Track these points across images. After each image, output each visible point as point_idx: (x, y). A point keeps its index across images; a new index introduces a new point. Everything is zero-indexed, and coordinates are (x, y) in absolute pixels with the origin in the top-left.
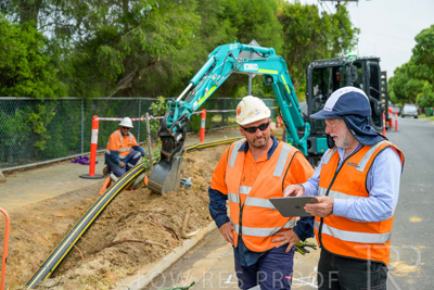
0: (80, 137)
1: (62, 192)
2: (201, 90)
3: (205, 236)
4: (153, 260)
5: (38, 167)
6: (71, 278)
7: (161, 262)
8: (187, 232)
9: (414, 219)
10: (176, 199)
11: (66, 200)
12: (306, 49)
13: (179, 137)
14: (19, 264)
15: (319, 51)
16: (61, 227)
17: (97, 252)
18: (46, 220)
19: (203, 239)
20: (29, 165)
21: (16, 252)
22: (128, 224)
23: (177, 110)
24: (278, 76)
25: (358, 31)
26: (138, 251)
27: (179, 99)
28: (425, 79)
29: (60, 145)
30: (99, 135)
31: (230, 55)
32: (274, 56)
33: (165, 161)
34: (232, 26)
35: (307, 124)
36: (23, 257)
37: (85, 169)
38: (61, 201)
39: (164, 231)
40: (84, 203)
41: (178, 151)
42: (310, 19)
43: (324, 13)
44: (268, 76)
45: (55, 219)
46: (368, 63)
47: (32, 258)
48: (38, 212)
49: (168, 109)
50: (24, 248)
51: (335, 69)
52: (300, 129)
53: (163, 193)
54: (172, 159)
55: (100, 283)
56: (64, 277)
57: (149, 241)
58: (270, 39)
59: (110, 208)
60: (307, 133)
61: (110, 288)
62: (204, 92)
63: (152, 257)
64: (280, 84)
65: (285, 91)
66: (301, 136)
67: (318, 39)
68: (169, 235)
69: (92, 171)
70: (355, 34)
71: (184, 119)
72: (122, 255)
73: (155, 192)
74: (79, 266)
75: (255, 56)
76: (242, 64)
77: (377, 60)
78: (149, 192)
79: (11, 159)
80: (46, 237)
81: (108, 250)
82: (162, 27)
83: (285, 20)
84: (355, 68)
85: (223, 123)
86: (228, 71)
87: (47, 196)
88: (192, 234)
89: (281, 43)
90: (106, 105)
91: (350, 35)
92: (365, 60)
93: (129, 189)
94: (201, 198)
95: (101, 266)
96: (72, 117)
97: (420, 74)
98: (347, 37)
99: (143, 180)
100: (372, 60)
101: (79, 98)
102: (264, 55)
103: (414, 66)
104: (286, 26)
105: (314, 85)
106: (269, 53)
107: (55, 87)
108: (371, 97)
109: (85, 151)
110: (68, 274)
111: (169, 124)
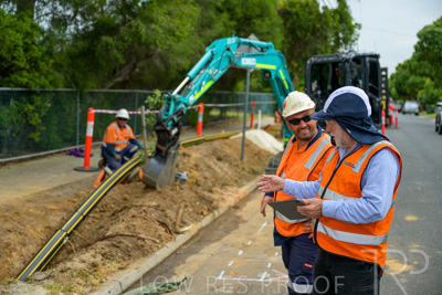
0: (75, 128)
1: (55, 185)
2: (197, 84)
3: (199, 231)
4: (145, 254)
5: (32, 158)
6: (62, 271)
7: (153, 257)
8: (181, 227)
9: (410, 218)
10: (170, 193)
11: (60, 193)
12: (306, 43)
13: (174, 131)
14: (11, 256)
15: (319, 46)
16: (54, 220)
17: (89, 245)
18: (38, 212)
19: (197, 235)
20: (23, 157)
21: (8, 245)
22: (121, 218)
23: (172, 104)
24: (277, 71)
25: (359, 26)
26: (130, 245)
27: (175, 93)
28: (427, 76)
29: (55, 137)
30: (95, 127)
31: (228, 49)
32: (273, 51)
33: (160, 155)
34: (231, 19)
36: (15, 250)
37: (80, 162)
38: (55, 194)
39: (157, 226)
40: (77, 196)
41: (173, 145)
42: (311, 13)
43: (325, 8)
44: (266, 71)
45: (48, 211)
46: (368, 59)
47: (24, 250)
48: (31, 205)
49: (164, 102)
50: (16, 240)
51: (335, 64)
53: (158, 187)
54: (167, 153)
55: (91, 276)
56: (55, 271)
57: (142, 236)
58: (268, 33)
59: (103, 202)
61: (101, 282)
62: (201, 86)
63: (144, 252)
64: (278, 79)
65: (283, 86)
67: (318, 34)
68: (162, 230)
69: (87, 163)
70: (356, 30)
71: (179, 113)
72: (114, 250)
73: (150, 186)
74: (70, 260)
75: (254, 51)
76: (240, 58)
77: (377, 56)
78: (144, 186)
79: (5, 150)
80: (39, 230)
81: (100, 244)
82: (161, 18)
83: (285, 14)
84: (354, 64)
85: (221, 118)
86: (225, 65)
87: (40, 189)
88: (186, 229)
89: (280, 38)
90: (102, 97)
91: (351, 29)
92: (364, 56)
93: (123, 183)
94: (196, 193)
95: (93, 260)
96: (68, 110)
97: (422, 71)
98: (347, 32)
99: (138, 174)
100: (372, 56)
101: (74, 90)
102: (262, 49)
103: (416, 63)
104: (286, 20)
105: (312, 81)
106: (267, 48)
107: (51, 78)
108: (370, 94)
109: (80, 143)
110: (60, 268)
111: (164, 117)
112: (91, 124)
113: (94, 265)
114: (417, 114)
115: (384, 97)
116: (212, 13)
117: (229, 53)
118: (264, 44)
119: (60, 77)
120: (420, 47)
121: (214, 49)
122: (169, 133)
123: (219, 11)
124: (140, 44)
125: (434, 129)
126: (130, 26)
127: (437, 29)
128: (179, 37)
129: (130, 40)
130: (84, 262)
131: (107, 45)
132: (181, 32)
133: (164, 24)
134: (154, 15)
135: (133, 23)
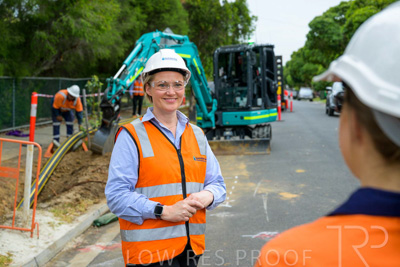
0: (12, 112)
1: (13, 156)
2: (132, 70)
6: (56, 204)
9: (299, 171)
12: (209, 34)
13: (117, 108)
15: (221, 37)
22: (83, 173)
23: (114, 86)
24: (191, 60)
25: (256, 18)
27: (115, 77)
28: (319, 63)
31: (154, 42)
32: (188, 43)
33: (105, 127)
34: (143, 13)
35: (215, 101)
41: (115, 119)
42: (212, 7)
43: (225, 2)
46: (265, 49)
51: (237, 54)
52: (209, 105)
53: (104, 153)
54: (111, 125)
55: (78, 207)
58: (177, 26)
60: (214, 108)
61: (86, 210)
62: (134, 72)
64: (192, 66)
65: (196, 72)
66: (209, 110)
67: (219, 25)
70: (253, 22)
71: (120, 93)
72: (87, 191)
73: (97, 153)
75: (174, 43)
77: (272, 47)
81: (79, 188)
82: (89, 14)
83: (188, 7)
84: (254, 53)
89: (186, 30)
91: (249, 25)
92: (262, 47)
95: (75, 197)
96: (6, 95)
97: (314, 58)
98: (246, 24)
99: (81, 145)
100: (268, 46)
101: (11, 77)
102: (179, 41)
103: (307, 51)
104: (190, 13)
105: (220, 68)
106: (183, 40)
108: (267, 78)
109: (16, 125)
110: (53, 202)
111: (108, 97)
112: (34, 106)
113: (77, 200)
114: (311, 100)
115: (280, 83)
116: (127, 8)
117: (154, 45)
118: (180, 37)
120: (310, 37)
121: (144, 42)
122: (113, 109)
123: (133, 5)
124: (70, 36)
125: (325, 112)
126: (61, 21)
127: (326, 20)
128: (103, 31)
129: (62, 32)
130: (69, 198)
131: (41, 38)
132: (106, 26)
133: (90, 19)
134: (82, 11)
135: (64, 18)
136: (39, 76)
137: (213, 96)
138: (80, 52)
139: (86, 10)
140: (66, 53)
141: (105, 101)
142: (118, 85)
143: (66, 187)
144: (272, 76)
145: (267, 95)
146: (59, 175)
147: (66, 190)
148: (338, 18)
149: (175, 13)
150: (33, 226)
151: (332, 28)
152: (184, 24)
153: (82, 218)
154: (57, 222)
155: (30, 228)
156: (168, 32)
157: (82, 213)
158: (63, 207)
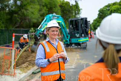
1: (7, 53)
9: (96, 57)
12: (67, 14)
13: (39, 38)
15: (71, 15)
24: (62, 23)
27: (38, 28)
29: (2, 42)
33: (36, 44)
34: (47, 8)
41: (38, 41)
42: (68, 6)
43: (72, 4)
46: (84, 19)
51: (76, 21)
52: (67, 36)
58: (57, 12)
60: (69, 37)
62: (44, 27)
64: (62, 25)
66: (67, 38)
67: (70, 12)
70: (81, 11)
71: (40, 33)
73: (33, 52)
77: (86, 18)
80: (9, 62)
81: (27, 62)
83: (61, 6)
84: (81, 20)
89: (60, 13)
91: (79, 10)
92: (83, 18)
96: (5, 34)
98: (78, 11)
101: (6, 29)
102: (58, 17)
103: (98, 19)
104: (61, 8)
105: (70, 25)
106: (59, 17)
107: (1, 26)
108: (85, 28)
109: (8, 44)
110: (20, 67)
111: (36, 34)
112: (14, 38)
113: (27, 66)
115: (90, 29)
116: (42, 7)
117: (50, 18)
118: (58, 16)
119: (3, 25)
120: (99, 15)
121: (47, 18)
122: (38, 38)
123: (43, 6)
124: (24, 16)
126: (22, 11)
127: (104, 9)
128: (34, 14)
129: (22, 15)
130: (25, 65)
131: (15, 16)
132: (35, 13)
133: (31, 11)
134: (28, 8)
135: (22, 10)
136: (15, 28)
137: (69, 34)
138: (27, 21)
139: (29, 8)
140: (23, 21)
141: (35, 36)
142: (39, 31)
143: (24, 62)
144: (87, 27)
145: (85, 33)
146: (21, 59)
147: (24, 63)
148: (108, 9)
149: (56, 8)
150: (14, 74)
151: (106, 12)
152: (59, 11)
153: (29, 72)
154: (21, 73)
155: (13, 74)
156: (54, 14)
157: (29, 70)
158: (23, 68)
